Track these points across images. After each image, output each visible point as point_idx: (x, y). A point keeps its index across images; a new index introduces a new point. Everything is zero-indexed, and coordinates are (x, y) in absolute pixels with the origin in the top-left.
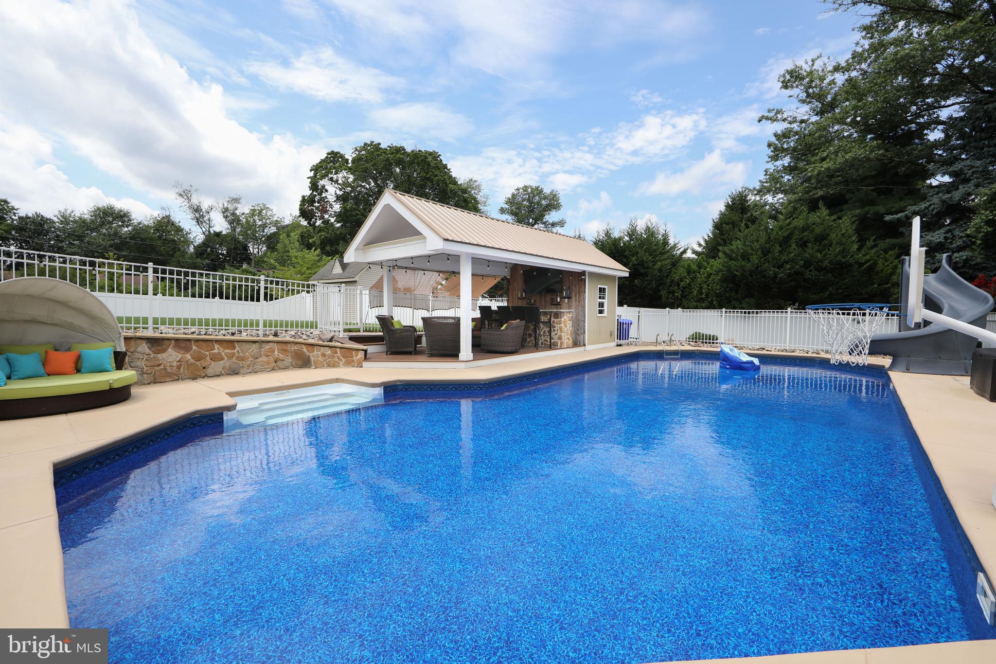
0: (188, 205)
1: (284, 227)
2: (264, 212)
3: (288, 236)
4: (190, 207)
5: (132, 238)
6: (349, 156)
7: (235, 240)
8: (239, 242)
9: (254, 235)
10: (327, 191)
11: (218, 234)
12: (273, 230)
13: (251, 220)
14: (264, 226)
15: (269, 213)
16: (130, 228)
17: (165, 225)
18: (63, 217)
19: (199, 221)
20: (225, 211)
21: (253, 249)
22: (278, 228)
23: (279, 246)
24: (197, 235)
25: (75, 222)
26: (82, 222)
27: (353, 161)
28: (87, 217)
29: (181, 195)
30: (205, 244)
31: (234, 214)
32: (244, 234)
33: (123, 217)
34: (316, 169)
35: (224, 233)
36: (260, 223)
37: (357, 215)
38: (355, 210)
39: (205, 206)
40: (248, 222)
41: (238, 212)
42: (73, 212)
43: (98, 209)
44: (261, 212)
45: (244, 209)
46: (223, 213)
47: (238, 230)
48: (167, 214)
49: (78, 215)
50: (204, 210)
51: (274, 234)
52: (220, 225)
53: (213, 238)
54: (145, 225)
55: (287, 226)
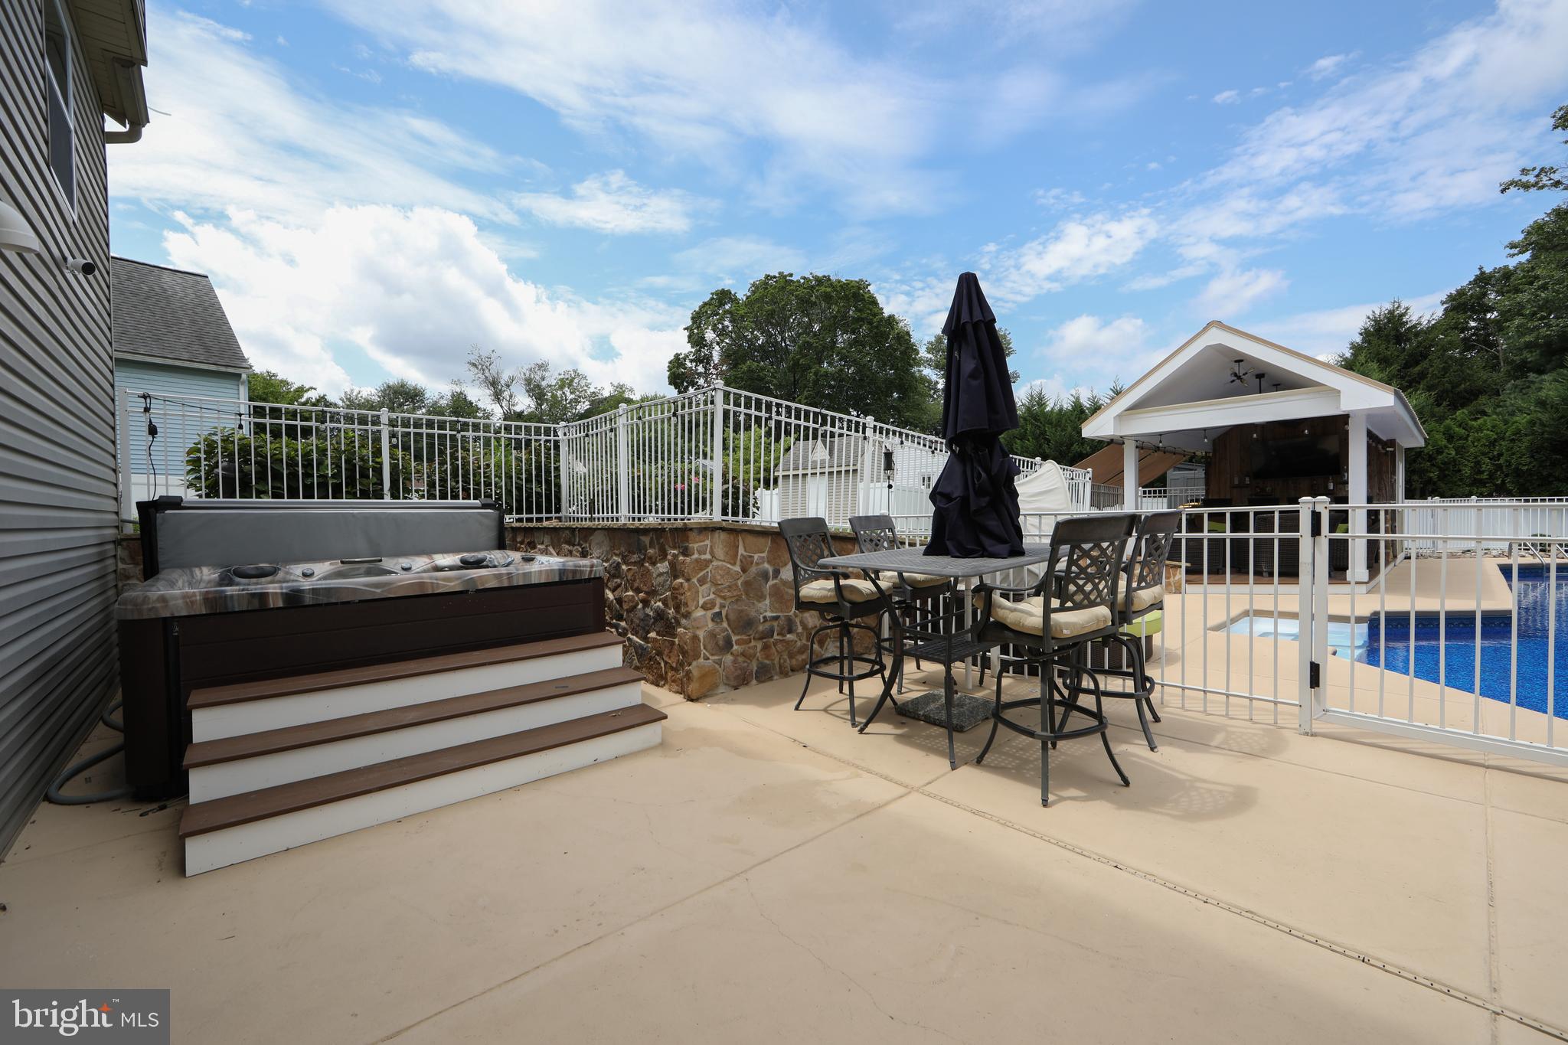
0: (482, 378)
1: (601, 401)
2: (576, 381)
4: (485, 381)
6: (742, 294)
9: (565, 414)
11: (520, 414)
12: (589, 404)
13: (559, 393)
14: (576, 401)
15: (583, 383)
16: (423, 410)
17: (461, 405)
18: (349, 399)
19: (497, 397)
20: (528, 381)
22: (593, 401)
24: (497, 414)
26: (370, 405)
28: (375, 398)
29: (474, 365)
31: (538, 387)
32: (550, 412)
33: (416, 395)
35: (527, 412)
36: (571, 397)
39: (504, 378)
40: (554, 396)
41: (544, 384)
42: (359, 392)
43: (389, 387)
44: (572, 381)
45: (551, 379)
46: (527, 385)
47: (543, 408)
48: (461, 391)
49: (366, 396)
50: (503, 382)
51: (588, 412)
52: (524, 403)
53: (515, 419)
54: (439, 406)
55: (606, 399)
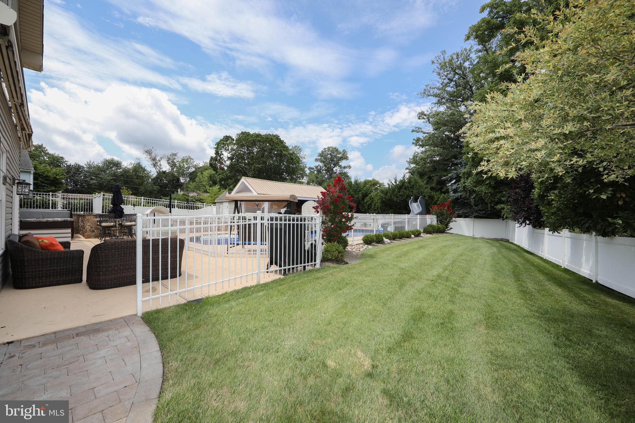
0: (149, 157)
1: (199, 168)
2: (189, 160)
3: (202, 174)
4: (150, 158)
5: (122, 175)
6: (234, 137)
7: (173, 175)
8: (175, 176)
9: (183, 173)
10: (223, 154)
11: (164, 172)
12: (194, 169)
13: (182, 164)
14: (189, 168)
15: (192, 161)
16: (121, 170)
17: (138, 168)
18: (89, 165)
19: (155, 165)
20: (169, 159)
21: (182, 180)
22: (196, 168)
23: (197, 179)
24: (154, 173)
25: (94, 167)
26: (98, 168)
27: (236, 140)
28: (101, 165)
29: (146, 152)
30: (157, 178)
31: (173, 162)
32: (178, 171)
33: (117, 165)
34: (218, 144)
35: (167, 171)
36: (187, 166)
37: (238, 167)
38: (236, 164)
40: (180, 165)
41: (175, 161)
42: (94, 162)
43: (106, 161)
44: (187, 160)
45: (178, 159)
46: (168, 161)
47: (175, 170)
48: (139, 162)
49: (96, 163)
50: (157, 159)
51: (194, 172)
52: (166, 167)
53: (162, 174)
54: (128, 169)
55: (201, 167)
